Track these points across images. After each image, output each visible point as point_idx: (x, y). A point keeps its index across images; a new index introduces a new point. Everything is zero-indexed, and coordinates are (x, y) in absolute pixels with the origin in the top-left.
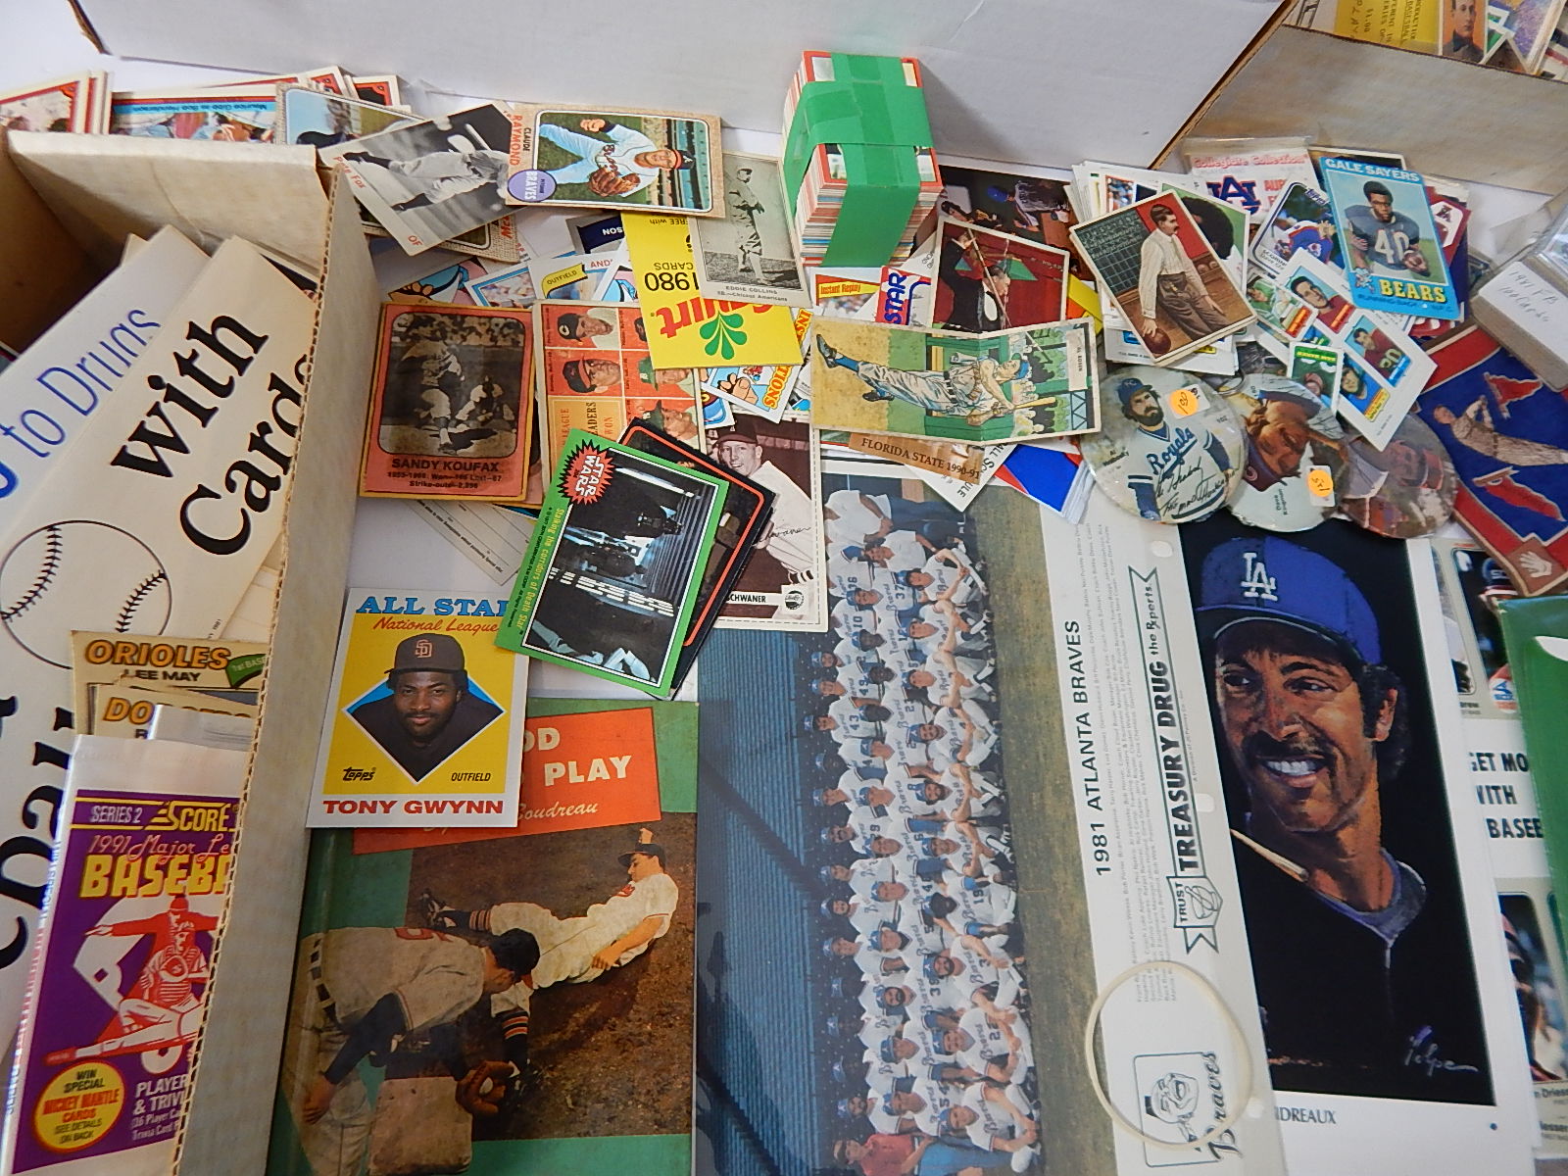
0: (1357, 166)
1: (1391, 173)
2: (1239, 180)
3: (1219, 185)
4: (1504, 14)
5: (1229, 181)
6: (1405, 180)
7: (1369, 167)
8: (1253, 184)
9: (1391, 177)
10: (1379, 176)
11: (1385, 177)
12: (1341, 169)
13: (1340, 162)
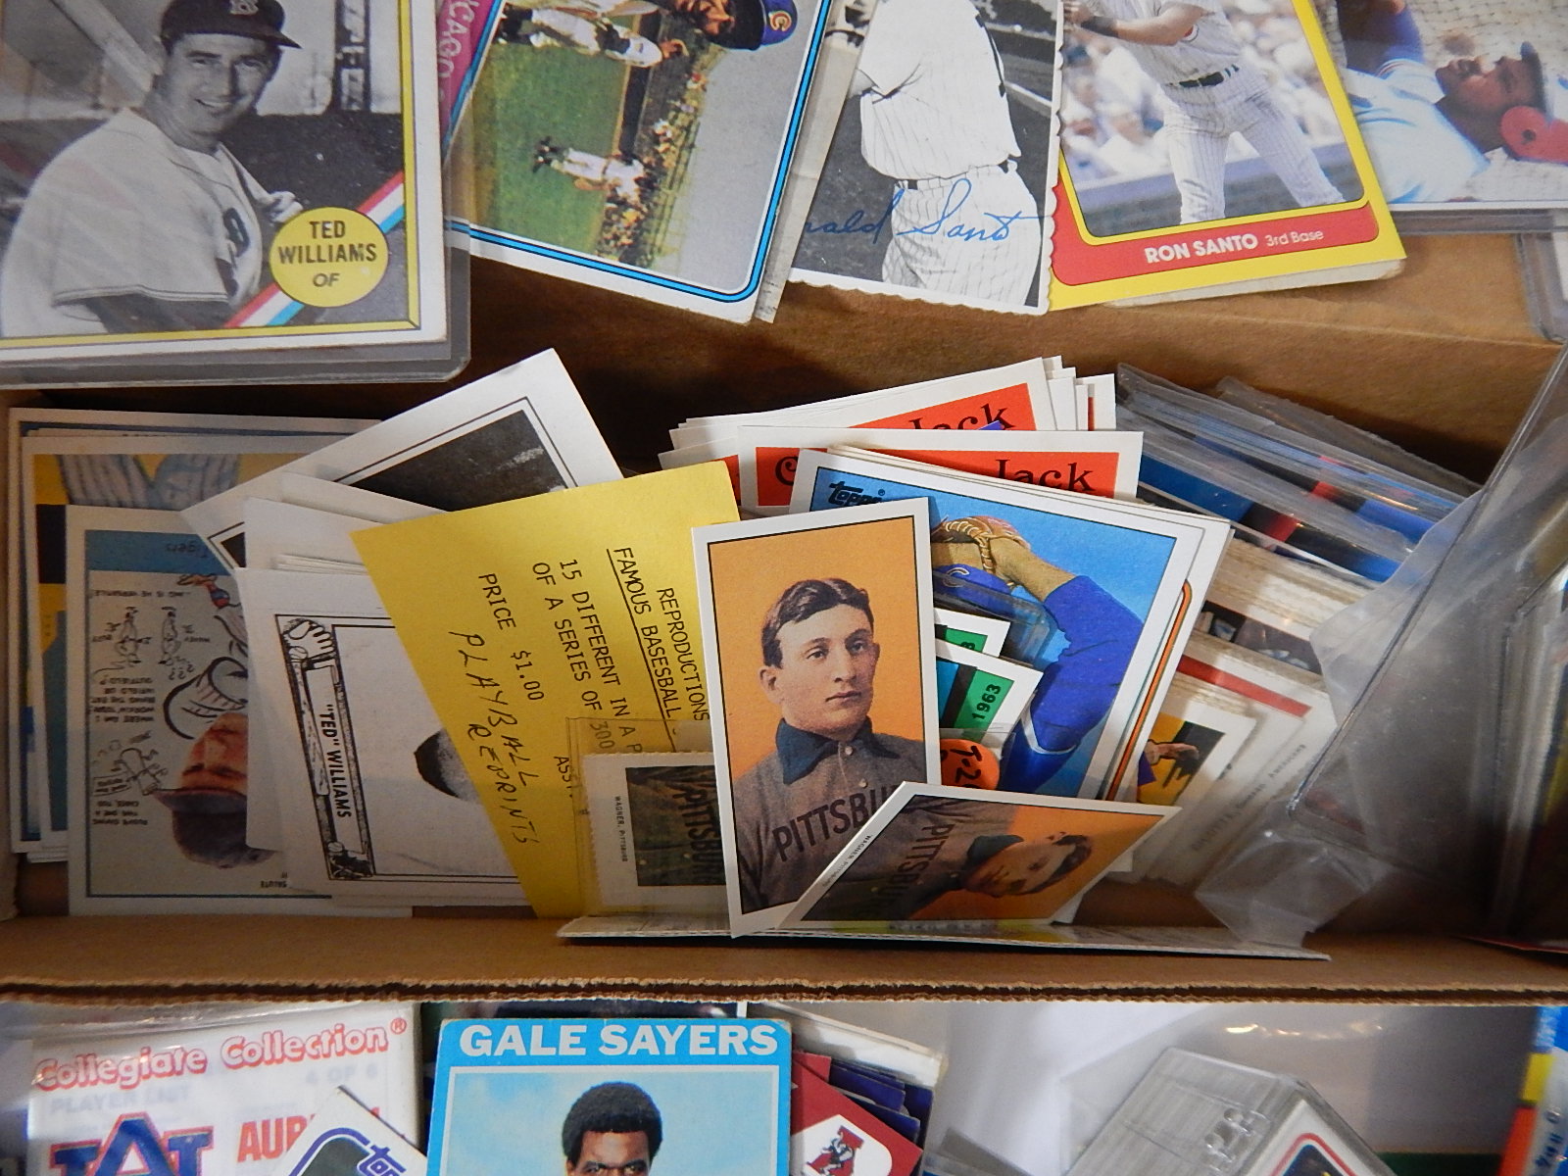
0: (570, 1032)
1: (683, 1042)
2: (166, 1123)
3: (94, 1148)
4: (996, 631)
5: (134, 1130)
6: (732, 1059)
7: (611, 1032)
8: (205, 1138)
9: (682, 1056)
10: (642, 1058)
11: (661, 1060)
12: (509, 1058)
13: (512, 1029)
